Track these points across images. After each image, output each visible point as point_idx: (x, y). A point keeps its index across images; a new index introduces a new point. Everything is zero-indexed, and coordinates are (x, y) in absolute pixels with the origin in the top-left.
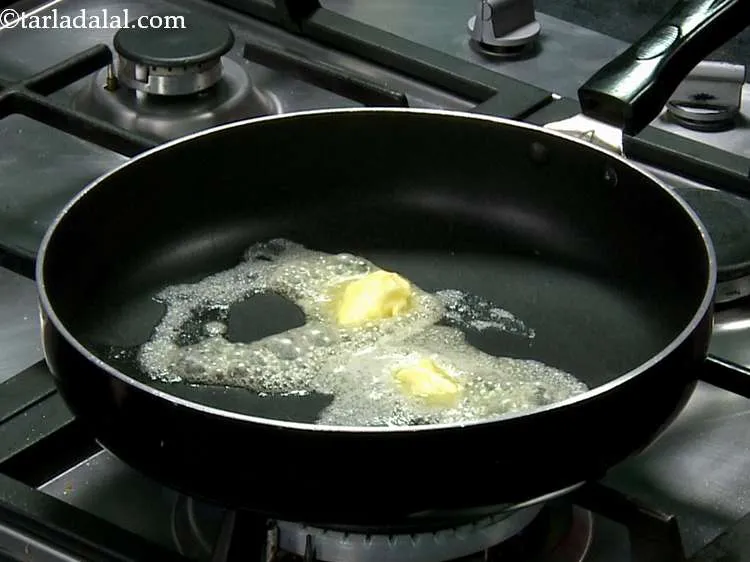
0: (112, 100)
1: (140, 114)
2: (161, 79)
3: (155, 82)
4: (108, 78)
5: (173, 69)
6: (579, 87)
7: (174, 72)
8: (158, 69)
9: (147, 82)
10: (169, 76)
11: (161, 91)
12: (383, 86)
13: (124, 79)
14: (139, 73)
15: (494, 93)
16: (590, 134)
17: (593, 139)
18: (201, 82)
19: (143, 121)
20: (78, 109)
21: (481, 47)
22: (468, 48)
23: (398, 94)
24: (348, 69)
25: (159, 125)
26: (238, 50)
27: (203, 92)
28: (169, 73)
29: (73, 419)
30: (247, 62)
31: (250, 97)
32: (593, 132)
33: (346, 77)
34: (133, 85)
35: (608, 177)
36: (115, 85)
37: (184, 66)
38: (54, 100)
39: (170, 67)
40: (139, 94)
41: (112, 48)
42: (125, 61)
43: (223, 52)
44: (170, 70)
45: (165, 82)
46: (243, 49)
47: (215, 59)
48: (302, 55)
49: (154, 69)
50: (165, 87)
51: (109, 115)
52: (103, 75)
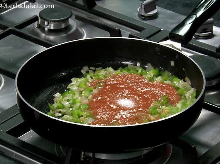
0: (38, 31)
1: (46, 34)
2: (52, 25)
3: (50, 26)
4: (37, 25)
5: (56, 22)
6: (169, 32)
7: (56, 23)
8: (51, 22)
9: (48, 26)
10: (54, 24)
11: (52, 28)
12: (114, 27)
13: (42, 25)
14: (46, 23)
15: (145, 29)
16: (172, 45)
17: (173, 46)
18: (63, 26)
19: (47, 36)
20: (29, 33)
21: (141, 16)
22: (137, 16)
23: (118, 29)
24: (104, 22)
25: (52, 38)
26: (74, 17)
27: (63, 28)
28: (54, 23)
29: (24, 121)
30: (76, 20)
31: (77, 30)
32: (173, 44)
33: (104, 24)
34: (44, 26)
35: (177, 57)
36: (39, 27)
37: (59, 21)
38: (22, 31)
39: (55, 21)
40: (46, 29)
41: (38, 16)
42: (42, 20)
43: (69, 18)
44: (55, 22)
45: (53, 25)
46: (75, 16)
47: (67, 19)
48: (91, 18)
49: (50, 22)
50: (53, 27)
51: (38, 35)
52: (36, 24)
